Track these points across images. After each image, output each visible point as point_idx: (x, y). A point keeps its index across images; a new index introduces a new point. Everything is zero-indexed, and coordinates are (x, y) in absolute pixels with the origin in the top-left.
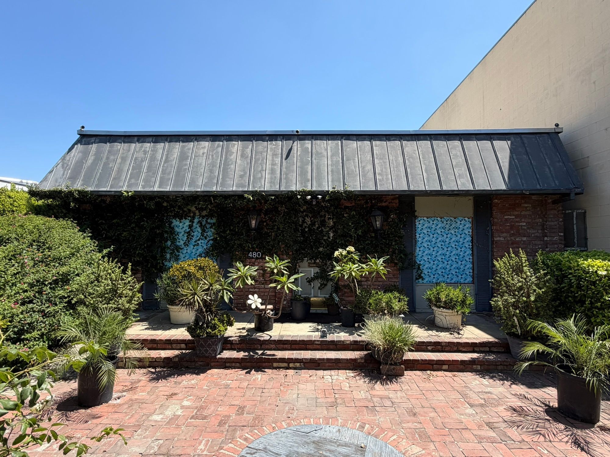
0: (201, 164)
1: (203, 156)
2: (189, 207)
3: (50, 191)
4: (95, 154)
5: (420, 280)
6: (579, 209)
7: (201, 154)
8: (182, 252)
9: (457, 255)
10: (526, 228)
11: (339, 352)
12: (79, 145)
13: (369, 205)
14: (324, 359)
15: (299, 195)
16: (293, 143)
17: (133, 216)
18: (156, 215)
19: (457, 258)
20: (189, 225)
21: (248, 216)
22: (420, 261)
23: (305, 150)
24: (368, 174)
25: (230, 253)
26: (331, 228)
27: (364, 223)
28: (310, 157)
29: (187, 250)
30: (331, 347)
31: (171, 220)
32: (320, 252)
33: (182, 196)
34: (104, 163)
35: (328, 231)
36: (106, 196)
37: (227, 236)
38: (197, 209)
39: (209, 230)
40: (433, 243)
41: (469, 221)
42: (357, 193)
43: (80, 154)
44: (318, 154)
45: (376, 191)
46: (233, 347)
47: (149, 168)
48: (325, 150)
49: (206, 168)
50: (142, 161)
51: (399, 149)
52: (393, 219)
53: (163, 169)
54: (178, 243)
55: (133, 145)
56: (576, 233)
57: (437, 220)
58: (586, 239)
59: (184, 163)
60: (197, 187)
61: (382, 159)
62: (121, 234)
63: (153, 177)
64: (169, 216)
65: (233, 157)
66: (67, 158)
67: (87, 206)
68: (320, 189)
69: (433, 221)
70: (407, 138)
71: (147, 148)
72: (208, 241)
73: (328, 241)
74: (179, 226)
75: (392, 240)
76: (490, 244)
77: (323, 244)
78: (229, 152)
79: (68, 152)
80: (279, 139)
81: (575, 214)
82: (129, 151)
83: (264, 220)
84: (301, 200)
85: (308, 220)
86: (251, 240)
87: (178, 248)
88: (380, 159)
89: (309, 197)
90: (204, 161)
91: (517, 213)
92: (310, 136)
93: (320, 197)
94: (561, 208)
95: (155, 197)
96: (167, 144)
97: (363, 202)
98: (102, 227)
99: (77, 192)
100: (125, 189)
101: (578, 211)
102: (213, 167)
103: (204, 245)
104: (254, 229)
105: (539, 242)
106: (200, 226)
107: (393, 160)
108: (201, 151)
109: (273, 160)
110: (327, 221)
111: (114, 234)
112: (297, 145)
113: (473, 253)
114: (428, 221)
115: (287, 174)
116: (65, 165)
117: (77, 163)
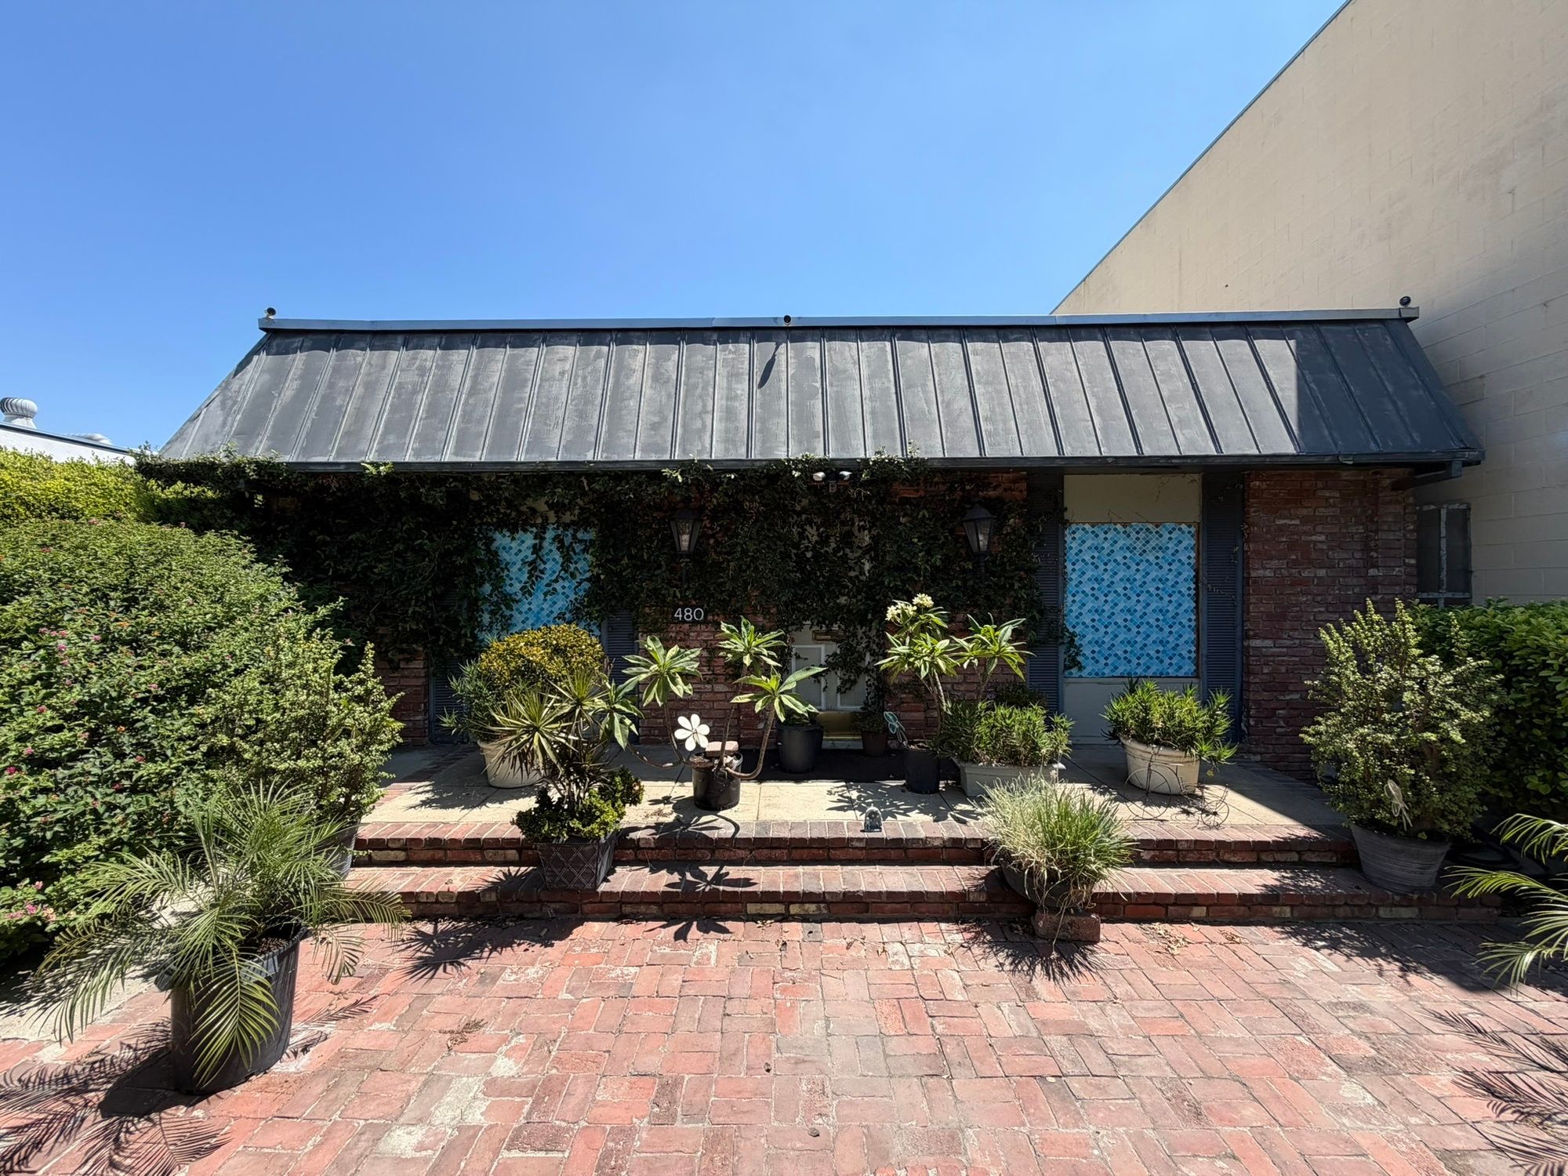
0: (557, 399)
1: (560, 380)
2: (529, 502)
3: (187, 463)
4: (301, 377)
5: (1074, 671)
6: (1453, 502)
7: (557, 374)
8: (517, 609)
9: (1161, 611)
10: (1325, 547)
11: (914, 869)
12: (263, 355)
13: (958, 495)
14: (880, 893)
15: (796, 470)
16: (777, 349)
17: (399, 525)
18: (455, 523)
19: (1161, 617)
20: (534, 546)
21: (672, 524)
22: (1074, 627)
23: (805, 364)
24: (961, 418)
25: (632, 610)
26: (867, 551)
27: (946, 537)
28: (819, 380)
29: (530, 603)
30: (893, 854)
31: (490, 534)
32: (840, 607)
33: (512, 473)
34: (323, 397)
35: (859, 559)
36: (327, 475)
37: (621, 571)
38: (551, 506)
39: (582, 557)
40: (1105, 583)
41: (1189, 532)
42: (936, 464)
43: (266, 377)
44: (836, 372)
45: (982, 459)
46: (640, 857)
47: (433, 410)
48: (854, 363)
49: (570, 407)
50: (415, 392)
51: (1031, 361)
52: (1013, 529)
53: (464, 411)
54: (508, 589)
55: (393, 355)
56: (1444, 558)
57: (1115, 529)
58: (1467, 572)
59: (516, 395)
60: (549, 451)
61: (991, 384)
62: (371, 568)
63: (441, 429)
64: (485, 524)
65: (635, 380)
66: (235, 386)
67: (286, 502)
68: (845, 456)
69: (1106, 533)
70: (1047, 334)
71: (426, 360)
72: (580, 584)
73: (860, 581)
74: (511, 548)
75: (1012, 578)
76: (1239, 586)
77: (847, 587)
78: (623, 370)
79: (237, 372)
80: (742, 338)
81: (1443, 512)
82: (383, 367)
83: (710, 532)
84: (800, 482)
85: (812, 533)
86: (680, 579)
87: (508, 601)
88: (987, 383)
89: (821, 474)
90: (565, 390)
91: (1305, 512)
92: (818, 332)
93: (846, 473)
94: (1411, 500)
95: (447, 478)
96: (475, 351)
97: (942, 488)
98: (324, 552)
99: (253, 467)
100: (372, 457)
101: (1450, 507)
102: (586, 404)
103: (567, 593)
104: (688, 555)
105: (1355, 581)
106: (558, 549)
107: (1017, 386)
108: (558, 368)
109: (729, 388)
110: (856, 533)
111: (355, 569)
112: (787, 354)
113: (1197, 608)
114: (1093, 532)
115: (763, 421)
116: (229, 403)
117: (258, 396)
